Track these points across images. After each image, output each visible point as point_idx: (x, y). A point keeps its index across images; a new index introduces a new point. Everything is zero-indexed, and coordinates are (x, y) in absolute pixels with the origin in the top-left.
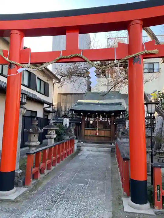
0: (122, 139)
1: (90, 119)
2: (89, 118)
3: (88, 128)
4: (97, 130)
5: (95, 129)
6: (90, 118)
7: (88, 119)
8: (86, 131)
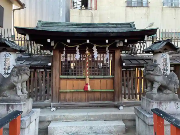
0: (163, 104)
1: (70, 57)
2: (68, 55)
3: (66, 77)
4: (88, 80)
5: (83, 77)
6: (72, 55)
7: (66, 57)
8: (62, 82)
